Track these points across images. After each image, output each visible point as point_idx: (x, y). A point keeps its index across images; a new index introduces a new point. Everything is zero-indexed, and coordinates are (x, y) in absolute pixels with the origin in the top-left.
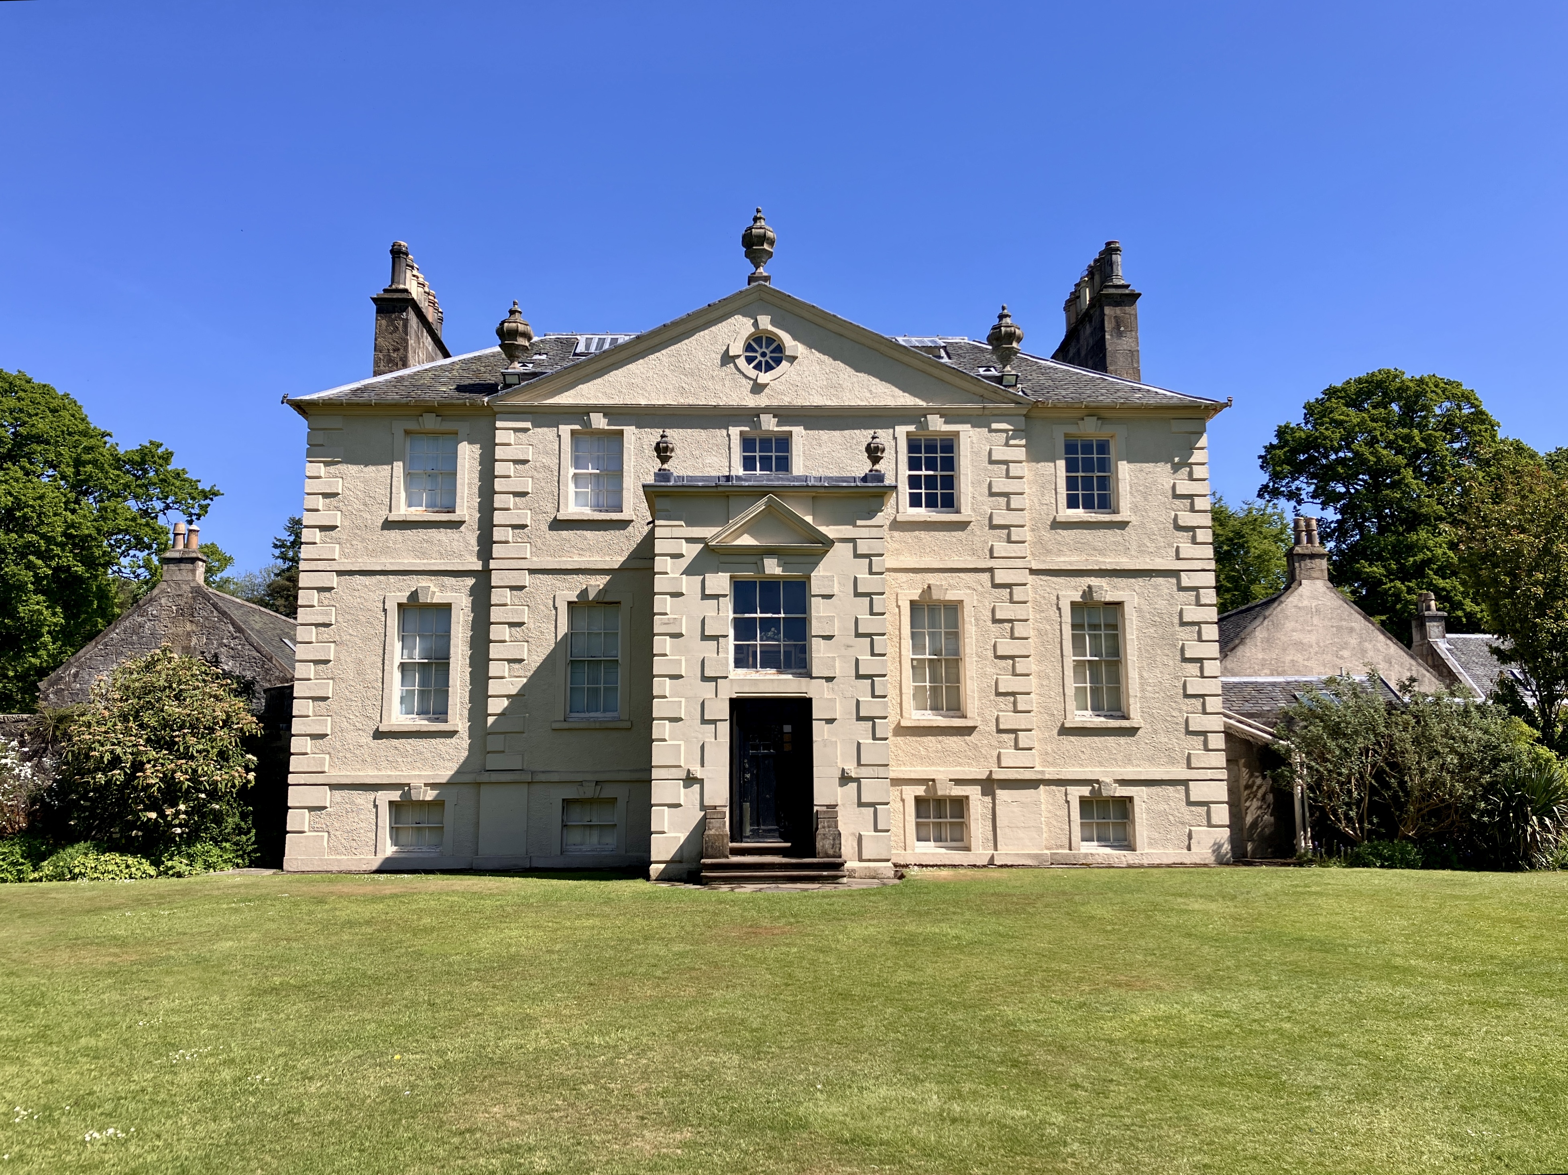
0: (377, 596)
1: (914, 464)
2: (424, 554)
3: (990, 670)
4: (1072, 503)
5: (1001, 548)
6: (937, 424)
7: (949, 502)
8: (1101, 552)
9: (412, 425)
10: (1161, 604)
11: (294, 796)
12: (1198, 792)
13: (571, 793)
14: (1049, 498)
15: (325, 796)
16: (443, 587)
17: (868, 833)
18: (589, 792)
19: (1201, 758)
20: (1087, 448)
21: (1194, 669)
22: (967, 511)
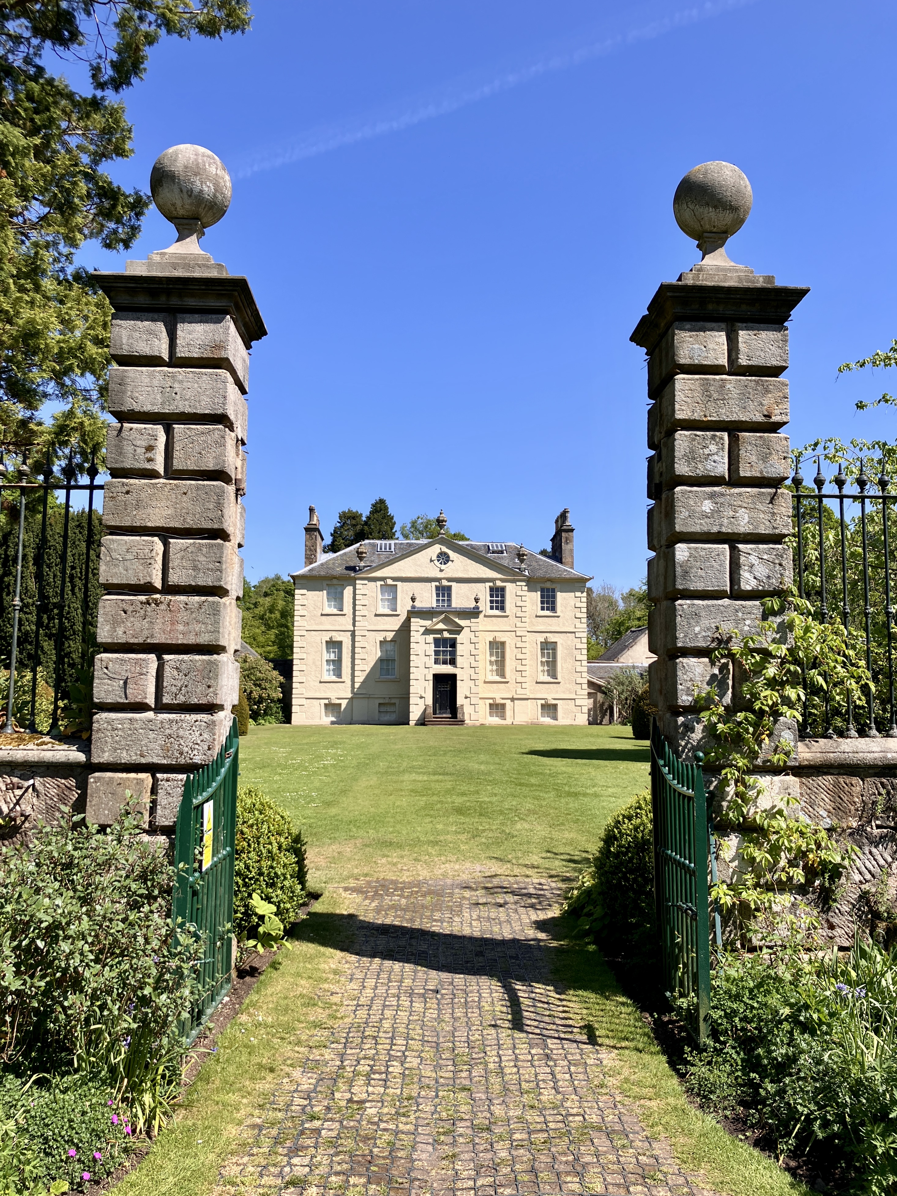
0: (319, 639)
1: (492, 596)
2: (334, 625)
3: (514, 664)
4: (543, 609)
5: (519, 624)
6: (499, 584)
7: (503, 609)
8: (551, 625)
9: (329, 583)
10: (569, 642)
11: (294, 702)
12: (578, 702)
13: (382, 701)
14: (535, 608)
15: (303, 702)
16: (340, 635)
17: (473, 713)
18: (387, 701)
19: (580, 692)
20: (548, 590)
21: (579, 663)
22: (508, 613)
